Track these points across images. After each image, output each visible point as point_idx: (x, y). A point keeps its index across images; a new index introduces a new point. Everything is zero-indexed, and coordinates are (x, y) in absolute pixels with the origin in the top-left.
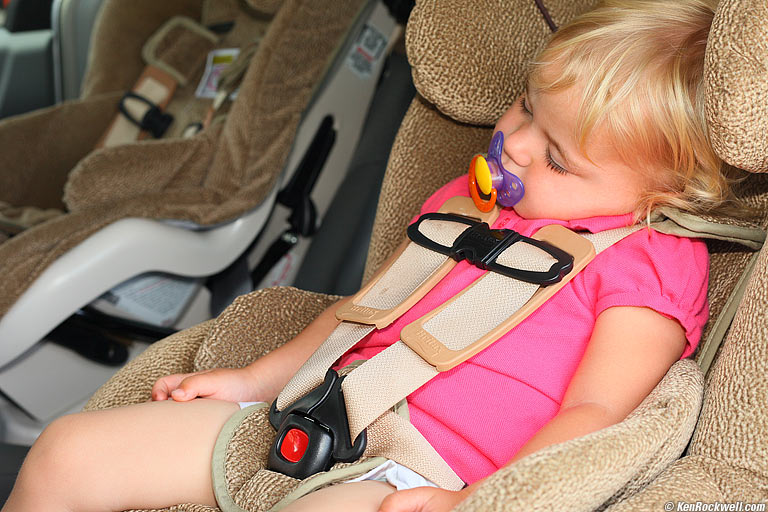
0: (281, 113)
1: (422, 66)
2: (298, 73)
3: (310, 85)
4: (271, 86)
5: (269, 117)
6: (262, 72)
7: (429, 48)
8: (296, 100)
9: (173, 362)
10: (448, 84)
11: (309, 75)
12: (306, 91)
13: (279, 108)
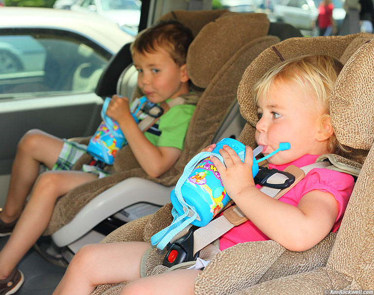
0: (204, 134)
1: (242, 104)
2: (213, 116)
3: (219, 122)
4: (199, 122)
5: (199, 136)
6: (196, 115)
7: (245, 97)
8: (212, 128)
9: (131, 230)
10: (252, 112)
11: (217, 117)
12: (216, 124)
13: (203, 132)
